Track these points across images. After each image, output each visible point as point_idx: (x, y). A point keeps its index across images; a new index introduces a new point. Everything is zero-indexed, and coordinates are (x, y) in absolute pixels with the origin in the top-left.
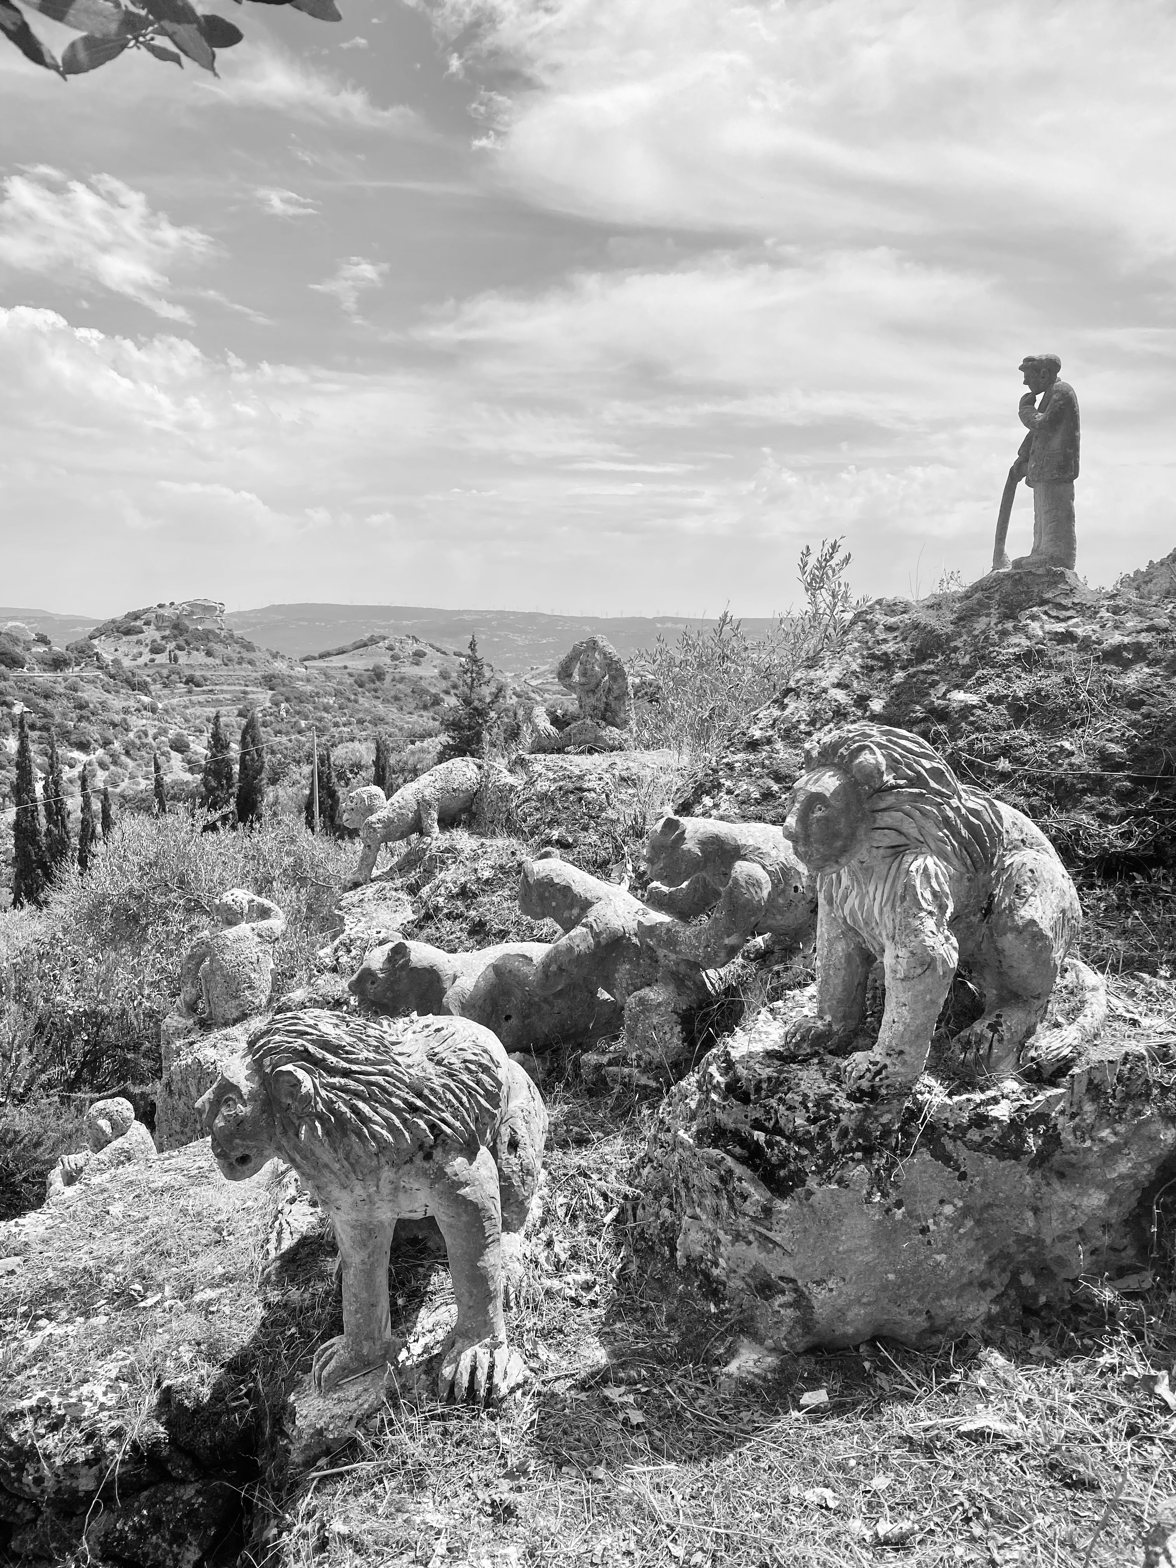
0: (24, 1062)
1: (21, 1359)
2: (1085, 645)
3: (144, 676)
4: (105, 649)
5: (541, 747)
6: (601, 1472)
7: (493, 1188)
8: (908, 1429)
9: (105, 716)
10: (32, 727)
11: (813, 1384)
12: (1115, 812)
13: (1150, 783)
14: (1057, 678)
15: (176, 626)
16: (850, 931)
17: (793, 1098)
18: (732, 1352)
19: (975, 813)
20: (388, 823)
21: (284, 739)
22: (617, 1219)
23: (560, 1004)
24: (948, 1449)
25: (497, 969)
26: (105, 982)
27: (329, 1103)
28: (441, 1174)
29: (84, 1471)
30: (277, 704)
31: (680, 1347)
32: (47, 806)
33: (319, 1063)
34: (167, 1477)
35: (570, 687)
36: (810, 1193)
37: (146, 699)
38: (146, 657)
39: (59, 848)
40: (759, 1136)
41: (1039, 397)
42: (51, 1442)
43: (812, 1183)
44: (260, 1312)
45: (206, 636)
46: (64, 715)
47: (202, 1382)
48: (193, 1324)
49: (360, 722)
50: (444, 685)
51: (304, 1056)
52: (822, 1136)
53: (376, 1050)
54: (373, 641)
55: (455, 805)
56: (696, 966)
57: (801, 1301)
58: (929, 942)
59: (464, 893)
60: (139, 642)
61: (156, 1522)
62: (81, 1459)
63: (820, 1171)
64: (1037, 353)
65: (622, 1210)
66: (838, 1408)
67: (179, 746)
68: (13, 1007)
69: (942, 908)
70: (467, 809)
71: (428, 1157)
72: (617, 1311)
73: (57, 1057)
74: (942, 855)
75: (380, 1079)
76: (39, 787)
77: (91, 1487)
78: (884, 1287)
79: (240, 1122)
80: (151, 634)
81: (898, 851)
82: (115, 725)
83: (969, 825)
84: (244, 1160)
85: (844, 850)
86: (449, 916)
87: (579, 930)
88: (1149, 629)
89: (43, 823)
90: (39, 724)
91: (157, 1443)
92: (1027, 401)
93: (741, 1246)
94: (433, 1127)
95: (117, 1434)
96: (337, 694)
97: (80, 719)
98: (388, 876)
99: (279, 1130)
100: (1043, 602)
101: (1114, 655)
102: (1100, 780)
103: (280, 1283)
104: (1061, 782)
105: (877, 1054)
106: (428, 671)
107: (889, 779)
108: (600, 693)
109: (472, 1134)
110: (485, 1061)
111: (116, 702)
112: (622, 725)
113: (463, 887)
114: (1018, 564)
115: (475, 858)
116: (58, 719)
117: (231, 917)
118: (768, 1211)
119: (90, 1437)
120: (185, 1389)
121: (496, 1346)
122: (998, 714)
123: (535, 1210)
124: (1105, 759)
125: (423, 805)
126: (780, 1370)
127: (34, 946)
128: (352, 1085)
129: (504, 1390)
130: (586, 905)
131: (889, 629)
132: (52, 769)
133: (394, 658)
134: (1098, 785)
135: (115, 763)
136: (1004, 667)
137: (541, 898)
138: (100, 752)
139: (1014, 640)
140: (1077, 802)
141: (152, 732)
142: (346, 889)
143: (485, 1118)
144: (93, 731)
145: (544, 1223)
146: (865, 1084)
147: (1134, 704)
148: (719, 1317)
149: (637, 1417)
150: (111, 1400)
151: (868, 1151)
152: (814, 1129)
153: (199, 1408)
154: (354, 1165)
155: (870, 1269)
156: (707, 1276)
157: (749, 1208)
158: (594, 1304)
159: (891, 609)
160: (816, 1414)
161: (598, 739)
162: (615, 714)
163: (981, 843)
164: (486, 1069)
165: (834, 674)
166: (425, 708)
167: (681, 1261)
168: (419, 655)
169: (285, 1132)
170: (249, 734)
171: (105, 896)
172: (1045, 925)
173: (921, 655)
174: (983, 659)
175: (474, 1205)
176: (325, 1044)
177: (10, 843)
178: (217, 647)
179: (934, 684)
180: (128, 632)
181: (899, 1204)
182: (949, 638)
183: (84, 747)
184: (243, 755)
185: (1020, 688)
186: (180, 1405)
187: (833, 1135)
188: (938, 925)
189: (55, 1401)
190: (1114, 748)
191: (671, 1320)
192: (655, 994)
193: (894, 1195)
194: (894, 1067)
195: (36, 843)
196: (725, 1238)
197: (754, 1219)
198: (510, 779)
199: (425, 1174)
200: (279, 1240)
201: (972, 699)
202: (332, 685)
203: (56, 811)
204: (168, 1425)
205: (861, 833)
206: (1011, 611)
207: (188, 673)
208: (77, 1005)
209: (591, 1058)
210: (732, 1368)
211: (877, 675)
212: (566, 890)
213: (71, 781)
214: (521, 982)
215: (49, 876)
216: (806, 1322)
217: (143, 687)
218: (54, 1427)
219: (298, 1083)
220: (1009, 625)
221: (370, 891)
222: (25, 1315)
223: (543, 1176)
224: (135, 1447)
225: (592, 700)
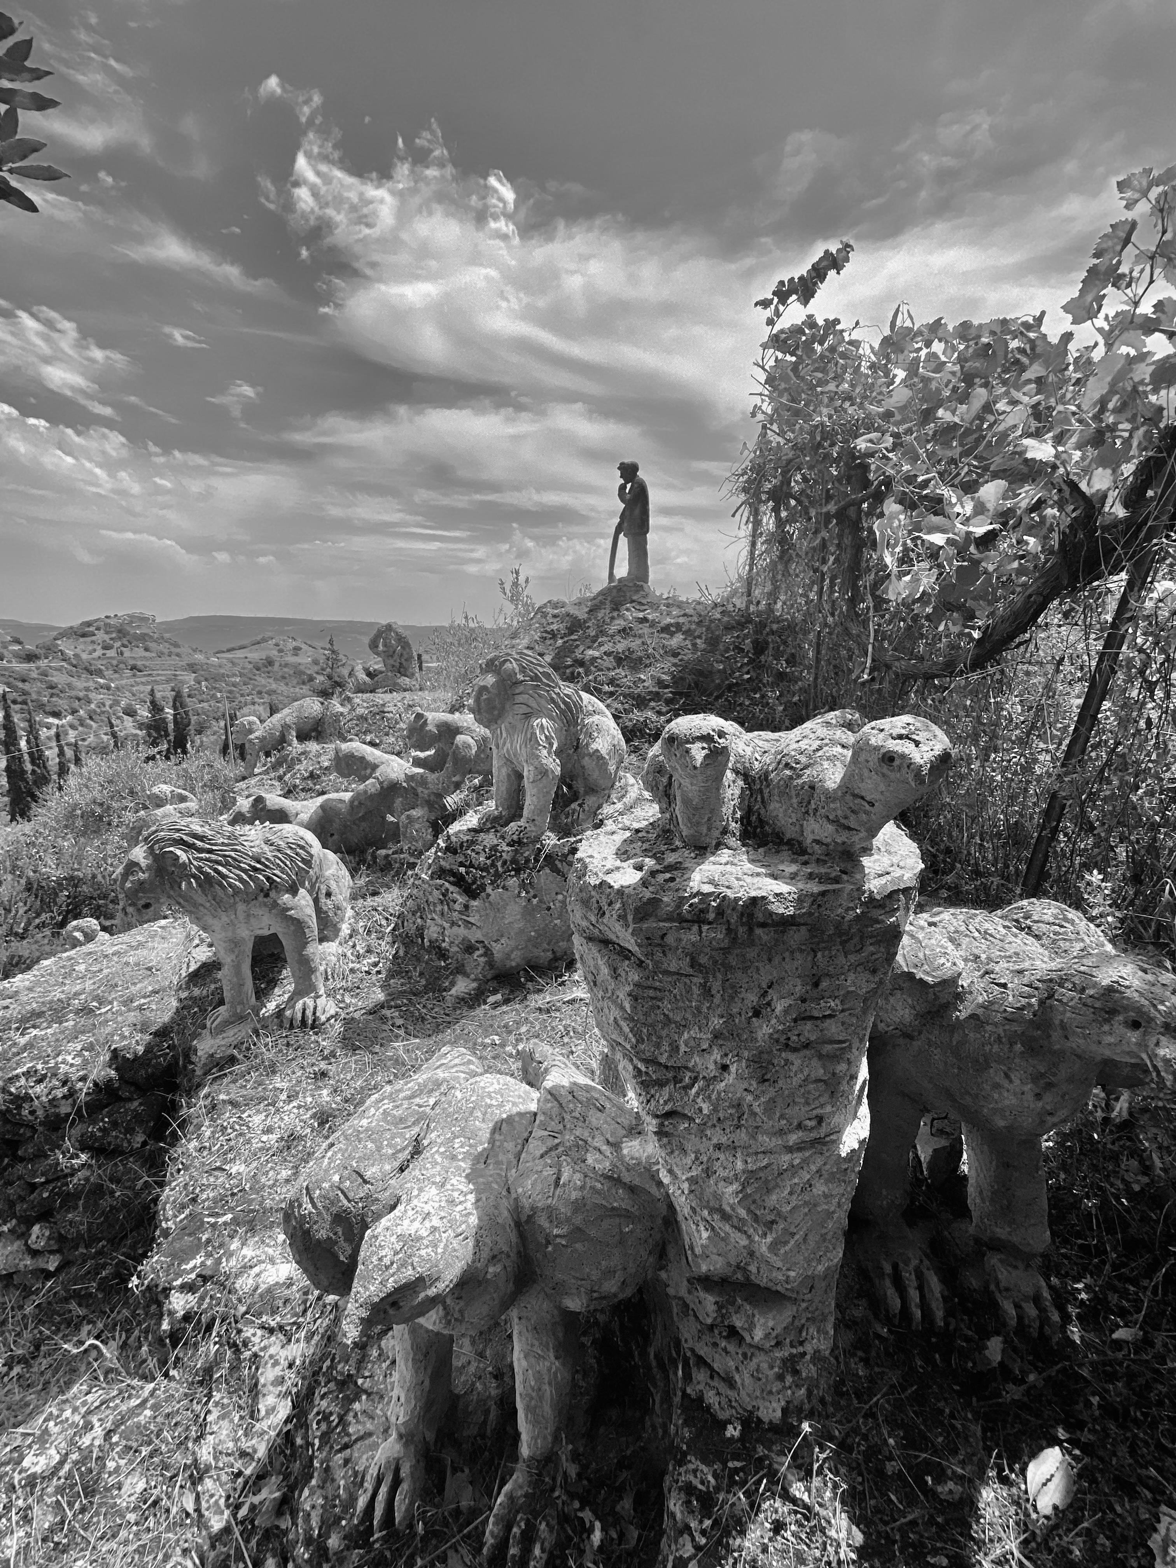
0: (21, 912)
1: (14, 1050)
2: (653, 624)
3: (99, 665)
4: (67, 647)
5: (360, 690)
6: (377, 1048)
7: (311, 911)
8: (540, 1004)
9: (73, 693)
10: (15, 702)
11: (495, 992)
12: (664, 710)
13: (681, 694)
14: (638, 642)
15: (120, 631)
16: (508, 761)
17: (479, 848)
18: (453, 984)
19: (567, 696)
20: (262, 739)
21: (205, 705)
22: (394, 929)
23: (364, 825)
24: (558, 1010)
25: (322, 807)
26: (79, 858)
27: (199, 869)
28: (275, 905)
29: (63, 1102)
30: (199, 683)
31: (425, 986)
32: (31, 754)
33: (191, 846)
34: (120, 1099)
35: (378, 654)
36: (488, 895)
37: (101, 681)
38: (99, 652)
39: (43, 780)
40: (462, 870)
41: (629, 486)
42: (38, 1089)
43: (489, 889)
44: (175, 1004)
45: (143, 637)
46: (39, 693)
47: (137, 1043)
48: (133, 1017)
49: (260, 693)
50: (316, 668)
51: (181, 842)
52: (493, 865)
53: (229, 838)
54: (264, 640)
55: (308, 727)
56: (440, 796)
57: (488, 952)
58: (544, 761)
59: (312, 776)
60: (93, 642)
61: (115, 1124)
62: (60, 1095)
63: (492, 883)
64: (627, 460)
65: (397, 925)
66: (507, 1001)
67: (130, 712)
68: (9, 877)
69: (551, 745)
70: (315, 729)
71: (267, 895)
72: (391, 974)
73: (46, 906)
74: (551, 718)
75: (233, 854)
76: (23, 744)
77: (69, 1110)
78: (529, 940)
79: (141, 883)
80: (101, 636)
81: (528, 716)
82: (79, 699)
83: (565, 703)
84: (147, 906)
85: (500, 716)
86: (303, 790)
87: (371, 780)
88: (685, 615)
89: (28, 767)
90: (19, 699)
91: (111, 1080)
92: (622, 488)
93: (455, 928)
94: (268, 879)
95: (83, 1079)
96: (241, 675)
97: (52, 695)
98: (266, 772)
99: (167, 886)
100: (632, 601)
101: (666, 629)
102: (658, 693)
103: (188, 988)
104: (639, 696)
105: (522, 822)
106: (304, 660)
107: (520, 677)
108: (396, 657)
109: (294, 882)
110: (302, 843)
111: (79, 684)
112: (411, 676)
113: (312, 773)
114: (620, 580)
115: (319, 755)
116: (34, 696)
117: (159, 802)
118: (466, 907)
119: (65, 1083)
120: (127, 1048)
121: (319, 997)
122: (609, 662)
123: (345, 929)
124: (660, 683)
125: (286, 727)
126: (478, 988)
127: (22, 838)
128: (213, 857)
129: (323, 1018)
130: (375, 767)
131: (555, 616)
132: (32, 732)
133: (280, 651)
134: (656, 696)
135: (82, 725)
136: (612, 636)
137: (348, 765)
138: (69, 718)
139: (617, 622)
140: (646, 706)
141: (108, 703)
142: (237, 781)
143: (302, 875)
144: (62, 704)
145: (351, 936)
146: (515, 837)
147: (675, 655)
148: (446, 968)
149: (399, 1022)
150: (78, 1061)
151: (518, 871)
152: (489, 862)
153: (136, 1058)
154: (218, 903)
155: (521, 931)
156: (439, 948)
157: (457, 907)
158: (379, 972)
159: (556, 605)
160: (496, 1005)
161: (395, 684)
162: (406, 669)
163: (571, 712)
164: (302, 848)
165: (525, 642)
166: (304, 683)
167: (427, 943)
168: (297, 649)
169: (172, 887)
170: (178, 701)
171: (76, 805)
172: (604, 752)
173: (571, 631)
174: (602, 633)
175: (298, 920)
176: (195, 836)
177: (4, 781)
178: (152, 645)
179: (577, 646)
180: (84, 635)
181: (535, 897)
182: (585, 622)
183: (56, 715)
184: (175, 715)
185: (621, 647)
186: (124, 1057)
187: (499, 864)
188: (549, 753)
189: (39, 1067)
190: (665, 677)
191: (421, 974)
192: (415, 813)
193: (532, 893)
194: (531, 828)
195: (25, 781)
196: (447, 925)
197: (460, 912)
198: (341, 709)
199: (265, 905)
200: (188, 966)
201: (596, 654)
202: (236, 670)
203: (37, 758)
204: (117, 1070)
205: (507, 706)
206: (616, 607)
207: (132, 662)
208: (61, 873)
209: (383, 852)
210: (453, 992)
211: (548, 642)
212: (362, 759)
213: (49, 738)
214: (338, 813)
215: (35, 799)
216: (491, 964)
217: (99, 673)
218: (39, 1081)
219: (178, 857)
220: (615, 614)
221: (253, 781)
222: (18, 1029)
223: (349, 913)
224: (96, 1084)
225: (391, 662)
